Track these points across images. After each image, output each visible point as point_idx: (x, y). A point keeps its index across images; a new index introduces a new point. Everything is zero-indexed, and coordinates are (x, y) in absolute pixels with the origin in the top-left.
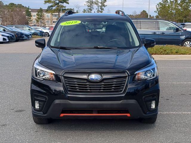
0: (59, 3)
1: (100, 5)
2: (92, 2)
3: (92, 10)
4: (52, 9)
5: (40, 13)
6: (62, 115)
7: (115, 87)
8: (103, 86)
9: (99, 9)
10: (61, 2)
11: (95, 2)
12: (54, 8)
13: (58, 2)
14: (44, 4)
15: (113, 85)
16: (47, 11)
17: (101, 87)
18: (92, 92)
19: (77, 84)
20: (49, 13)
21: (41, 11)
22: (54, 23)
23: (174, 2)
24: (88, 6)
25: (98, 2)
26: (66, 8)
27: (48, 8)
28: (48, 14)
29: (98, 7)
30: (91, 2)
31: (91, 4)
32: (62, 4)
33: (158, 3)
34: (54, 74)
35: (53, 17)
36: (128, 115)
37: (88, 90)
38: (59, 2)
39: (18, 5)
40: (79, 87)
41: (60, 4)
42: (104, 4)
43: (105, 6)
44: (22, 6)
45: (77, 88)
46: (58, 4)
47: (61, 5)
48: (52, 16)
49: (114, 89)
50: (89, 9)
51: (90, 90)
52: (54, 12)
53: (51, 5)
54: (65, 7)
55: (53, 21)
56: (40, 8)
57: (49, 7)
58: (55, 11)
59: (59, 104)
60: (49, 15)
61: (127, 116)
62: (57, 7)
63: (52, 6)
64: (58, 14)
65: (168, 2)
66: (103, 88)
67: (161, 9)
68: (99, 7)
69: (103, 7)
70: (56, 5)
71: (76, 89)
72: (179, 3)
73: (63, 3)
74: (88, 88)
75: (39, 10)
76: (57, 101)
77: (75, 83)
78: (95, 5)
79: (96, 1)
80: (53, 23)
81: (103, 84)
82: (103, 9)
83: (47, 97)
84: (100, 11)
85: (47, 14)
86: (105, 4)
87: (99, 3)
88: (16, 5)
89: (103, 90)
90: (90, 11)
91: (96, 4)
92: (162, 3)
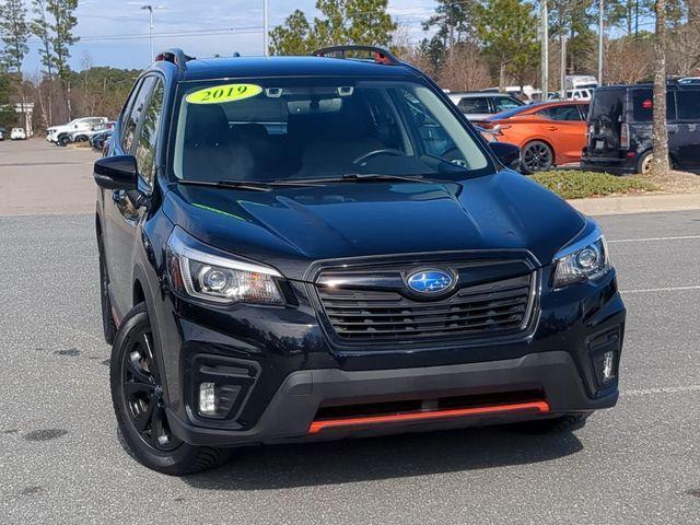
1: (53, 35)
2: (23, 26)
3: (22, 56)
6: (317, 426)
7: (496, 309)
8: (457, 310)
9: (51, 52)
11: (31, 27)
15: (492, 305)
17: (450, 315)
18: (420, 332)
19: (366, 310)
23: (331, 25)
24: (7, 41)
25: (45, 25)
29: (46, 44)
30: (16, 24)
31: (16, 33)
33: (272, 30)
34: (273, 277)
36: (543, 406)
37: (408, 329)
40: (374, 319)
42: (69, 31)
43: (71, 41)
45: (367, 322)
49: (494, 318)
50: (11, 51)
51: (415, 326)
59: (309, 387)
61: (538, 408)
65: (307, 27)
66: (457, 318)
67: (283, 49)
68: (50, 44)
69: (66, 45)
71: (365, 327)
72: (351, 30)
74: (406, 321)
76: (299, 378)
77: (361, 305)
78: (35, 37)
79: (37, 21)
81: (457, 301)
82: (67, 50)
83: (255, 363)
84: (54, 59)
86: (74, 32)
87: (49, 30)
89: (459, 323)
90: (14, 58)
91: (37, 32)
92: (284, 28)
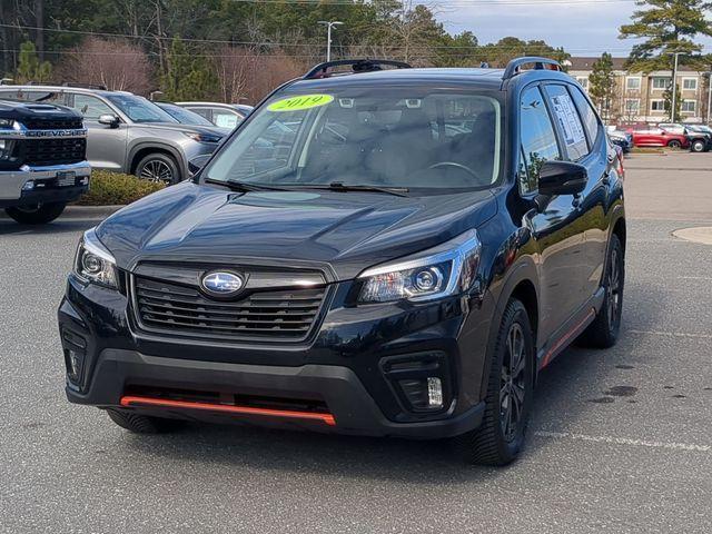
0: (676, 33)
4: (647, 55)
5: (601, 74)
6: (126, 400)
7: (284, 318)
8: (247, 313)
10: (686, 31)
12: (656, 53)
13: (672, 29)
14: (620, 38)
15: (279, 313)
16: (629, 64)
17: (240, 317)
18: (211, 329)
19: (169, 302)
20: (636, 70)
21: (606, 63)
22: (654, 108)
26: (704, 53)
27: (632, 54)
28: (631, 77)
32: (688, 38)
35: (653, 89)
36: (329, 419)
37: (202, 325)
38: (677, 29)
39: (532, 43)
40: (175, 311)
41: (680, 37)
44: (547, 48)
45: (168, 313)
46: (674, 36)
47: (683, 39)
48: (649, 84)
49: (281, 325)
51: (208, 323)
52: (655, 68)
53: (643, 40)
54: (698, 48)
55: (652, 100)
56: (605, 54)
57: (637, 51)
58: (657, 64)
59: (114, 364)
60: (638, 78)
61: (323, 421)
62: (668, 47)
63: (648, 46)
64: (669, 74)
66: (245, 320)
70: (664, 41)
71: (166, 318)
73: (694, 32)
74: (201, 317)
75: (599, 59)
76: (108, 354)
77: (165, 297)
80: (651, 111)
81: (247, 305)
85: (628, 74)
88: (523, 43)
89: (247, 325)
